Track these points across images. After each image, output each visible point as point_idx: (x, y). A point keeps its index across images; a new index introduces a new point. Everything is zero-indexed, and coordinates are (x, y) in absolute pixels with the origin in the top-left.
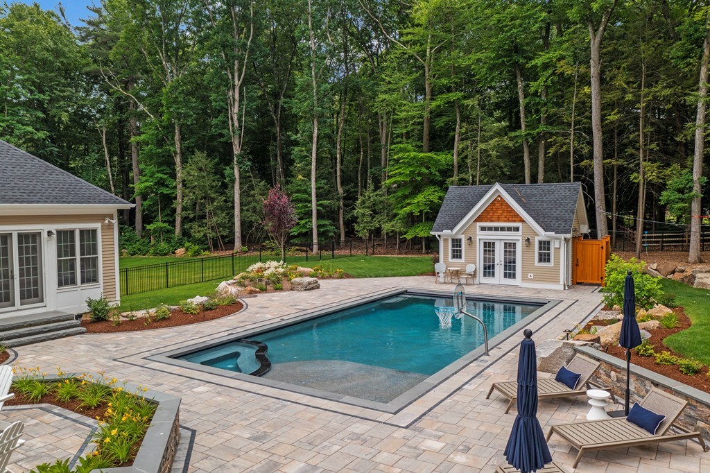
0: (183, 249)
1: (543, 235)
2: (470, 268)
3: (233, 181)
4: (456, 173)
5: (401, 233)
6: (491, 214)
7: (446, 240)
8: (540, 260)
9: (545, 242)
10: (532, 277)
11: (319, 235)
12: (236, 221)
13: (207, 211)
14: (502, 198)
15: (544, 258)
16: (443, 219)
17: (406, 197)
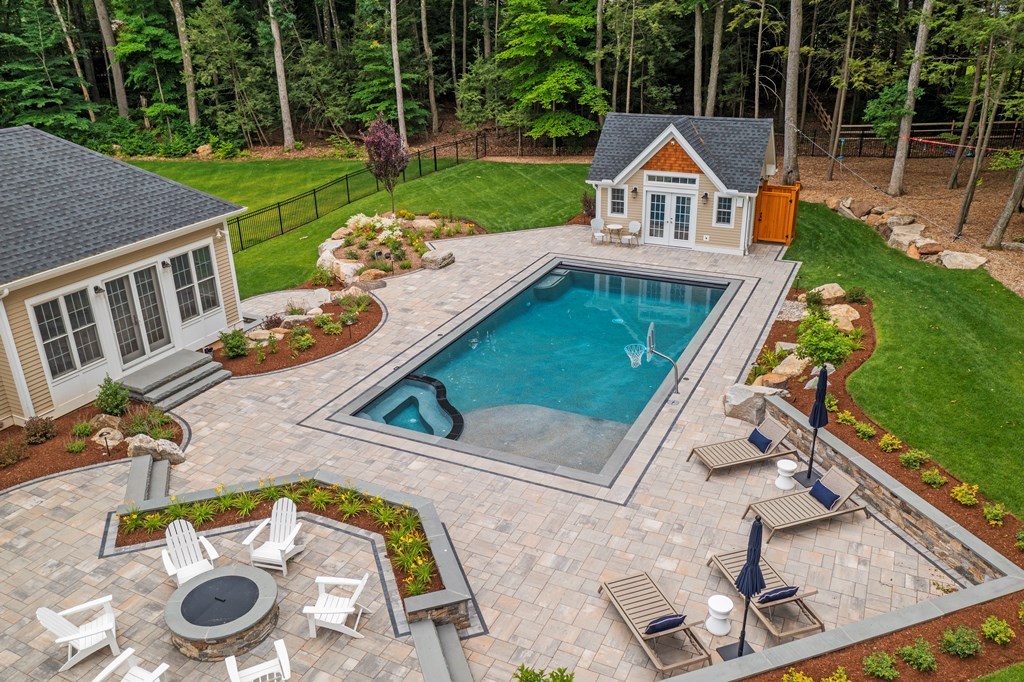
0: (208, 146)
1: (724, 192)
2: (634, 227)
3: (271, 44)
4: (599, 43)
5: (523, 130)
6: (662, 161)
7: (604, 191)
8: (719, 220)
9: (725, 199)
10: (708, 239)
11: (408, 123)
12: (282, 104)
13: (237, 90)
14: (676, 142)
15: (723, 217)
16: (600, 163)
17: (529, 77)
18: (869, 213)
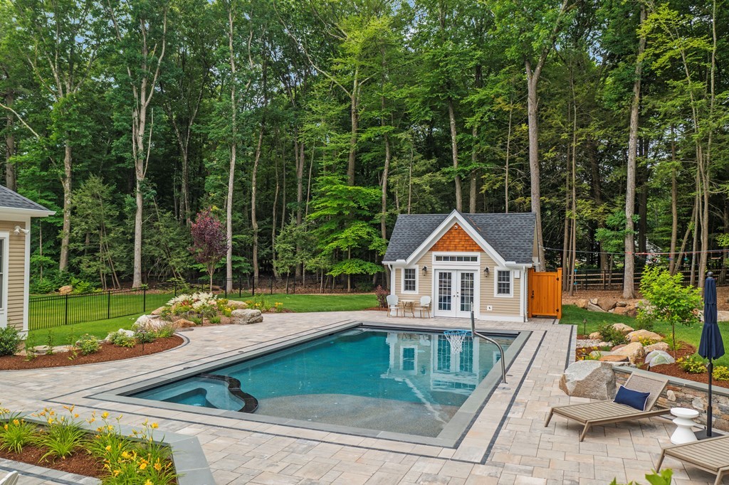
0: (69, 287)
1: (502, 264)
2: (425, 301)
3: (134, 210)
4: (384, 208)
5: (325, 271)
6: (448, 243)
7: (398, 271)
8: (500, 291)
9: (504, 272)
10: (491, 309)
11: (234, 271)
12: (136, 255)
13: (101, 243)
14: (459, 226)
15: (504, 288)
16: (394, 249)
17: (331, 231)
18: (615, 306)
